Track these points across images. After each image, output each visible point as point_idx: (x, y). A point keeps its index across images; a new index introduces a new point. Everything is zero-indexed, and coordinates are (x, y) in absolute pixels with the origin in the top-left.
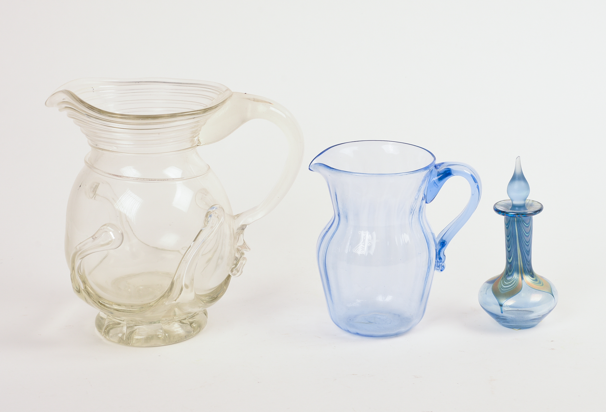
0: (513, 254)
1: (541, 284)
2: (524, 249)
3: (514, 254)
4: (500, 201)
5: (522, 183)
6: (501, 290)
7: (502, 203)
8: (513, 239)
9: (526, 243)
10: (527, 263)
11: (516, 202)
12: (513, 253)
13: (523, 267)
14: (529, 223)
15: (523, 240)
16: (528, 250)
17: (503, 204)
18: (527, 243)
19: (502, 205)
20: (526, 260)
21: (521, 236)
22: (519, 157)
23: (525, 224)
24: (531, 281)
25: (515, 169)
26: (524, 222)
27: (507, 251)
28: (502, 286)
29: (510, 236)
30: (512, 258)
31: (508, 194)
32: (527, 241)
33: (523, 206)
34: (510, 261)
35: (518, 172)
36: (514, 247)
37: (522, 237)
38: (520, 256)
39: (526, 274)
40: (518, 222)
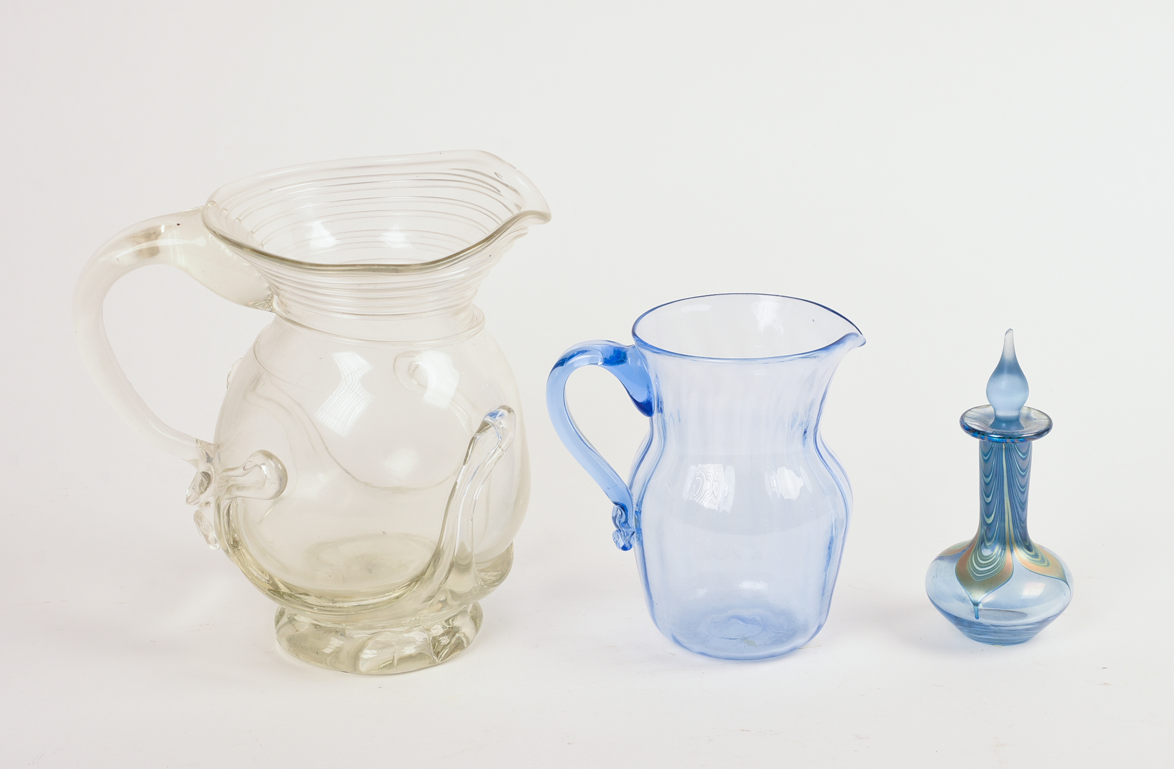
0: (995, 508)
1: (1046, 564)
2: (1016, 499)
3: (998, 508)
4: (969, 410)
5: (1015, 380)
6: (975, 575)
7: (974, 413)
8: (997, 482)
9: (1021, 489)
10: (1020, 524)
11: (1001, 413)
12: (996, 506)
13: (1014, 532)
14: (1027, 452)
15: (1015, 482)
16: (1023, 501)
17: (977, 415)
18: (1023, 487)
19: (976, 419)
20: (1020, 519)
21: (1012, 475)
22: (1011, 331)
23: (1020, 453)
24: (1028, 558)
25: (1003, 352)
26: (1018, 451)
27: (984, 503)
28: (975, 568)
29: (992, 475)
30: (993, 515)
31: (987, 397)
32: (1023, 485)
33: (1014, 421)
34: (990, 521)
35: (1008, 357)
36: (999, 496)
37: (1014, 480)
38: (1010, 512)
39: (1018, 546)
40: (1008, 450)
